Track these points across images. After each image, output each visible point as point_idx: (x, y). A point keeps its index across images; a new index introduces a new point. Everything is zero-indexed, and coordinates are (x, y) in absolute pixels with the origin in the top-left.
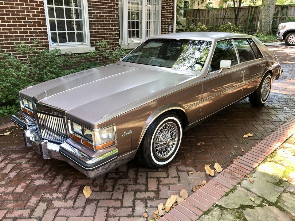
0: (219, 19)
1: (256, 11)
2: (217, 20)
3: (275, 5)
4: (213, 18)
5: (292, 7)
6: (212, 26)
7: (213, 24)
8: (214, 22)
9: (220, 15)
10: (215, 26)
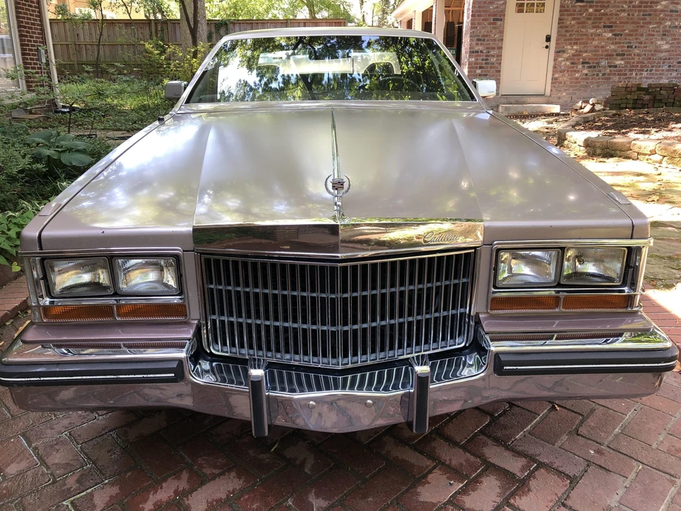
0: (84, 46)
1: (165, 31)
2: (78, 49)
3: (208, 20)
4: (67, 43)
5: (234, 24)
6: (68, 63)
7: (69, 57)
8: (71, 53)
9: (81, 36)
10: (76, 63)
